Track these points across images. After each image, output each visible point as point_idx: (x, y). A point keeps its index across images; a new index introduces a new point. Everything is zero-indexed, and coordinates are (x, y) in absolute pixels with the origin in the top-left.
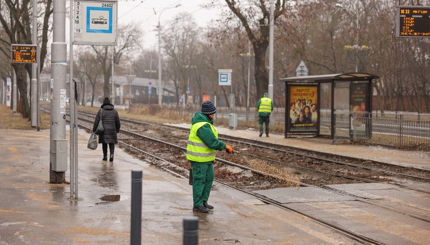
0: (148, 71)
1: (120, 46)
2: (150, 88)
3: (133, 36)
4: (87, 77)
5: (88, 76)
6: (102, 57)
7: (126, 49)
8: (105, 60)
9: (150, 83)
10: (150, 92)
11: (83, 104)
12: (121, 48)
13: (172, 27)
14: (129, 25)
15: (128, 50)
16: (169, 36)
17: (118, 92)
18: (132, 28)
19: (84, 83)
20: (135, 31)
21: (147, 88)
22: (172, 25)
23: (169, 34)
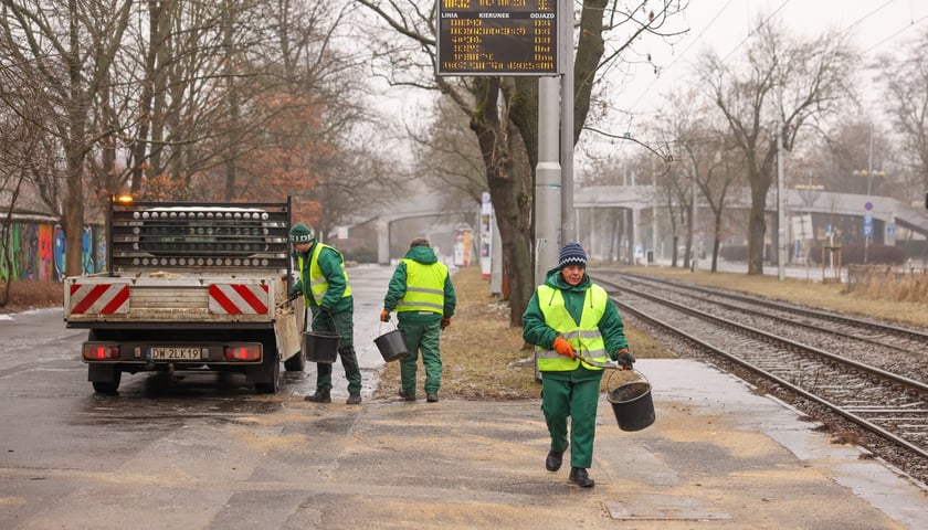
0: (864, 172)
1: (797, 100)
2: (868, 220)
3: (833, 69)
4: (699, 190)
5: (702, 187)
6: (745, 131)
7: (813, 107)
8: (752, 140)
9: (869, 206)
10: (868, 230)
11: (686, 265)
12: (801, 104)
13: (916, 56)
14: (821, 38)
15: (819, 109)
16: (909, 79)
17: (797, 229)
18: (830, 48)
19: (690, 210)
20: (837, 54)
21: (861, 218)
22: (916, 51)
23: (910, 74)
